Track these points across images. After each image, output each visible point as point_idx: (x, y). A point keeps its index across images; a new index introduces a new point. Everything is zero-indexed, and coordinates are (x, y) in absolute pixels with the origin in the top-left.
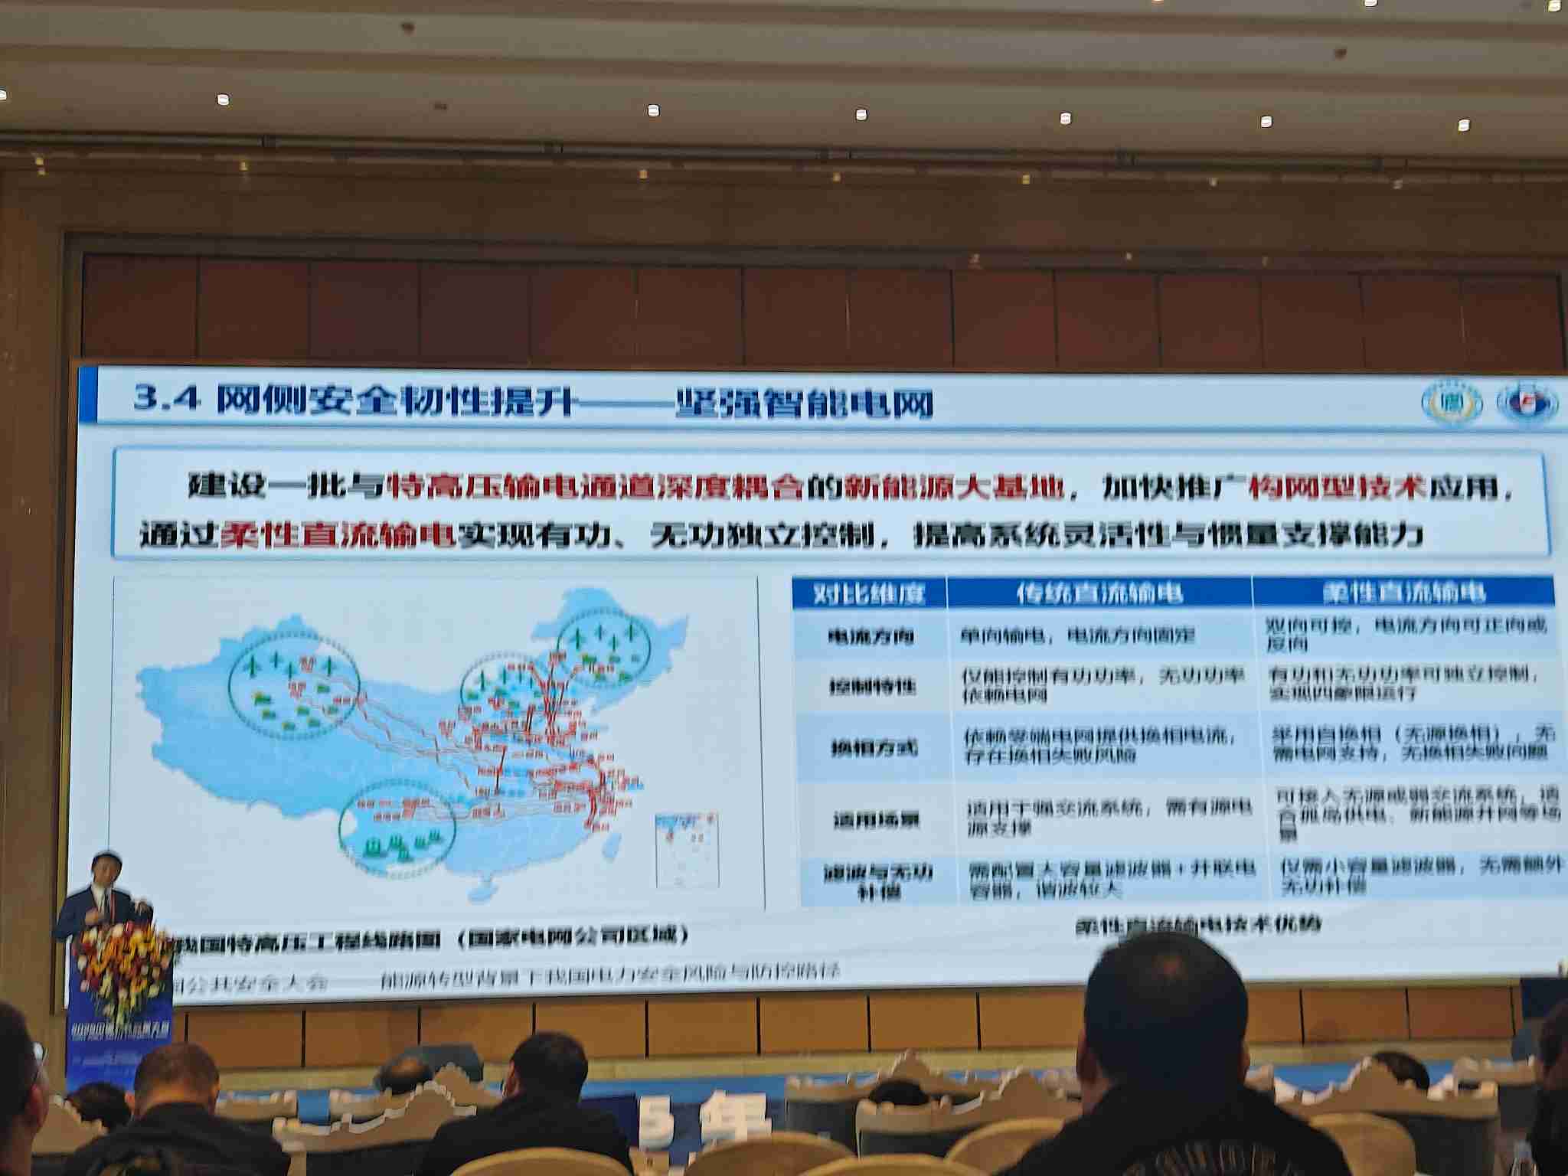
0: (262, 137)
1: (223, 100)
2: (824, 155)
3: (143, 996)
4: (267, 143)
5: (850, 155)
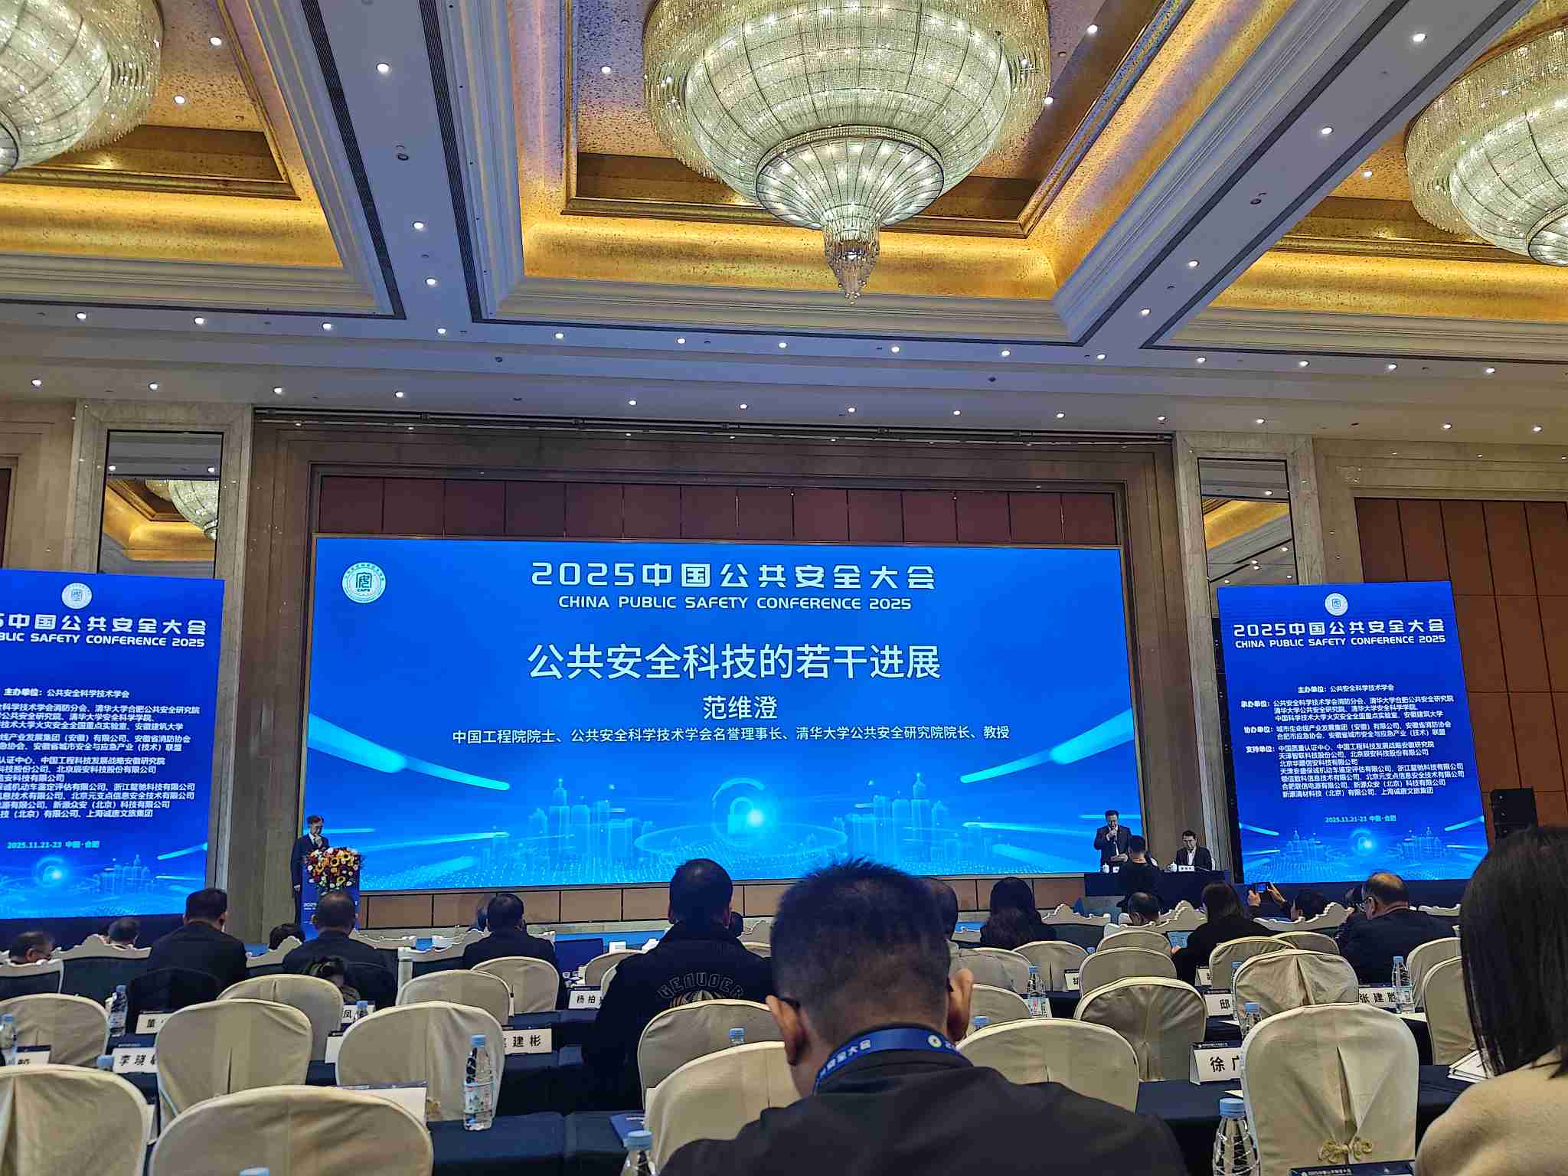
0: (421, 413)
1: (400, 395)
2: (724, 427)
3: (343, 886)
4: (422, 417)
5: (739, 427)
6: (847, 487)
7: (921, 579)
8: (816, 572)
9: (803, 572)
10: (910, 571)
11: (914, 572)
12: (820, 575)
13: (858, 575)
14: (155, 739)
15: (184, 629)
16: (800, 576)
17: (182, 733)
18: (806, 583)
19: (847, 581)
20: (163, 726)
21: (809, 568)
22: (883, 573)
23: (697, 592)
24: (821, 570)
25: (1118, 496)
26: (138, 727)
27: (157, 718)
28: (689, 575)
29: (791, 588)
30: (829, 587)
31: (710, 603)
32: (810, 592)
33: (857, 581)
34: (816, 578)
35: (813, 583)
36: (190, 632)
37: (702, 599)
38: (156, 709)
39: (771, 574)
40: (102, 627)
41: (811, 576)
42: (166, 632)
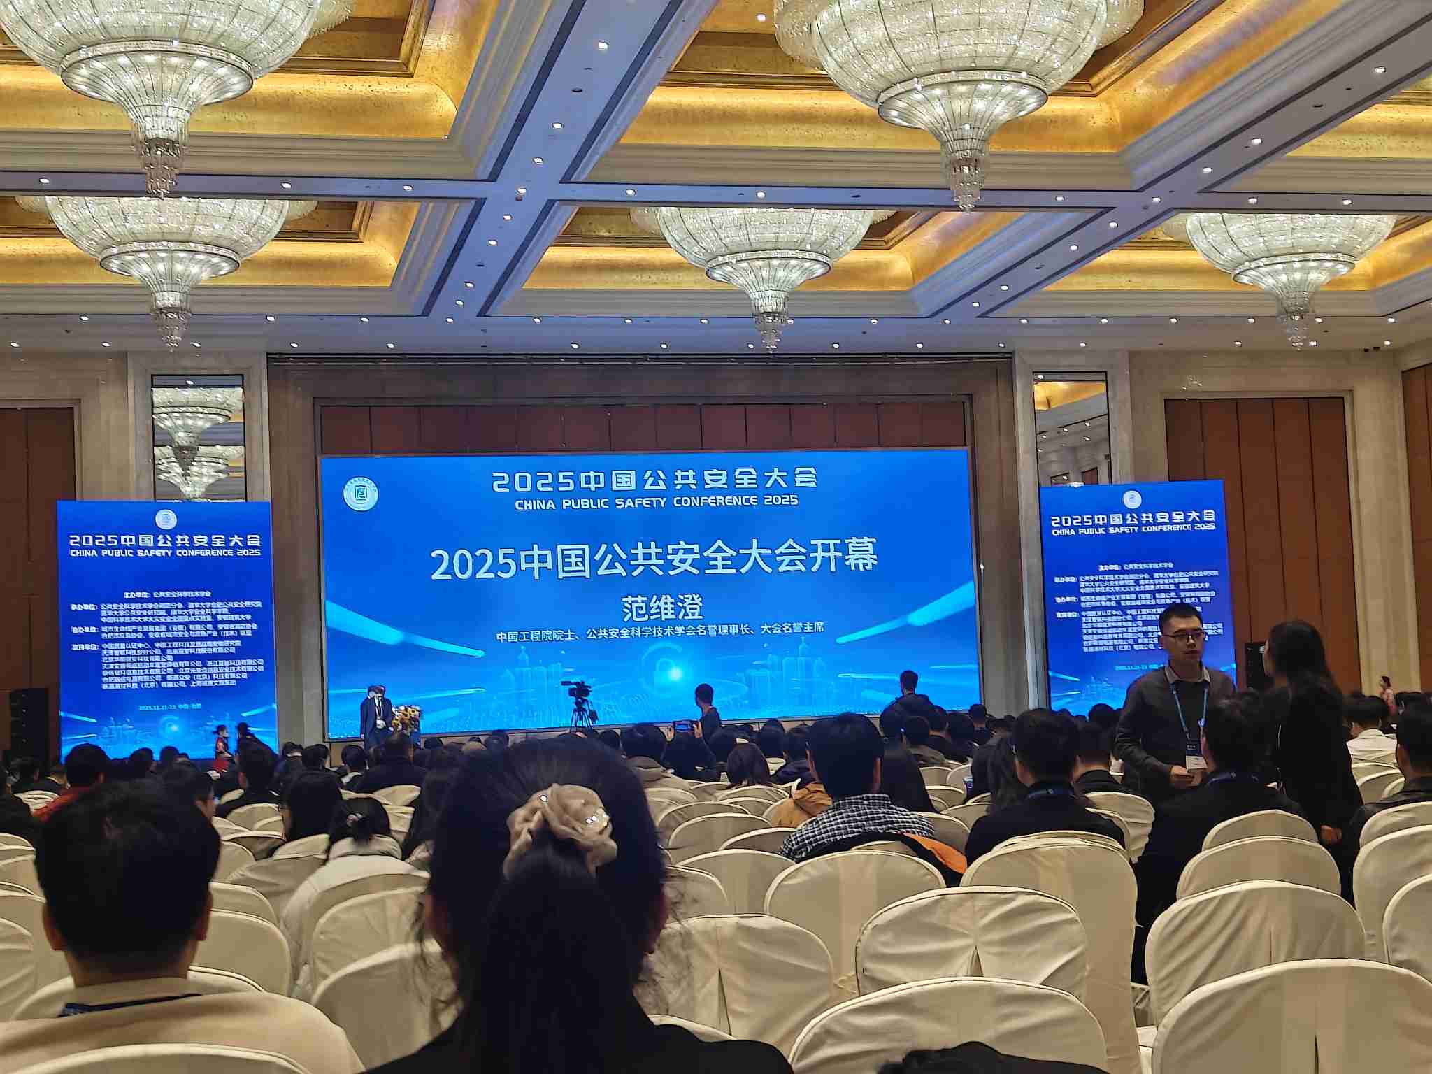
1: (390, 345)
2: (645, 357)
6: (745, 405)
7: (806, 478)
8: (720, 475)
9: (710, 475)
10: (797, 472)
11: (801, 472)
12: (724, 477)
13: (755, 477)
14: (232, 627)
15: (244, 541)
16: (707, 478)
17: (250, 622)
18: (712, 485)
19: (745, 482)
20: (237, 617)
21: (715, 471)
22: (775, 474)
23: (625, 495)
24: (724, 473)
25: (967, 404)
26: (219, 618)
27: (233, 611)
28: (619, 480)
29: (701, 490)
30: (732, 489)
31: (636, 502)
32: (717, 492)
33: (754, 481)
34: (721, 480)
35: (718, 484)
36: (249, 544)
37: (629, 500)
38: (231, 604)
39: (685, 477)
40: (186, 542)
41: (716, 478)
42: (232, 545)
